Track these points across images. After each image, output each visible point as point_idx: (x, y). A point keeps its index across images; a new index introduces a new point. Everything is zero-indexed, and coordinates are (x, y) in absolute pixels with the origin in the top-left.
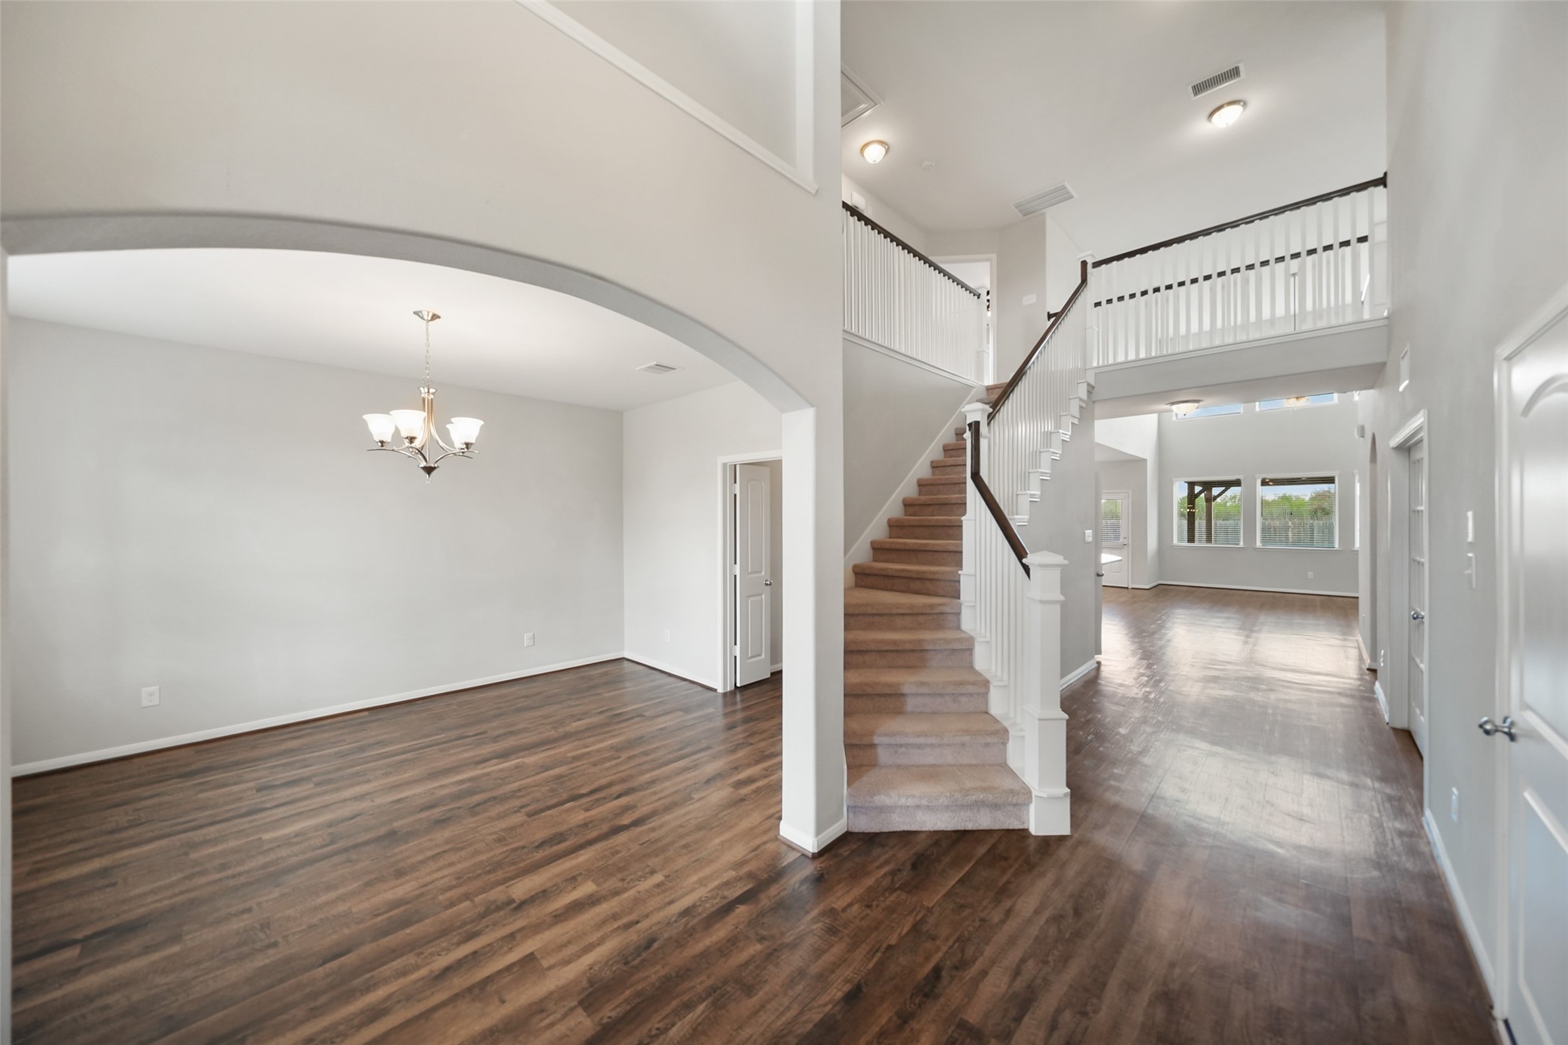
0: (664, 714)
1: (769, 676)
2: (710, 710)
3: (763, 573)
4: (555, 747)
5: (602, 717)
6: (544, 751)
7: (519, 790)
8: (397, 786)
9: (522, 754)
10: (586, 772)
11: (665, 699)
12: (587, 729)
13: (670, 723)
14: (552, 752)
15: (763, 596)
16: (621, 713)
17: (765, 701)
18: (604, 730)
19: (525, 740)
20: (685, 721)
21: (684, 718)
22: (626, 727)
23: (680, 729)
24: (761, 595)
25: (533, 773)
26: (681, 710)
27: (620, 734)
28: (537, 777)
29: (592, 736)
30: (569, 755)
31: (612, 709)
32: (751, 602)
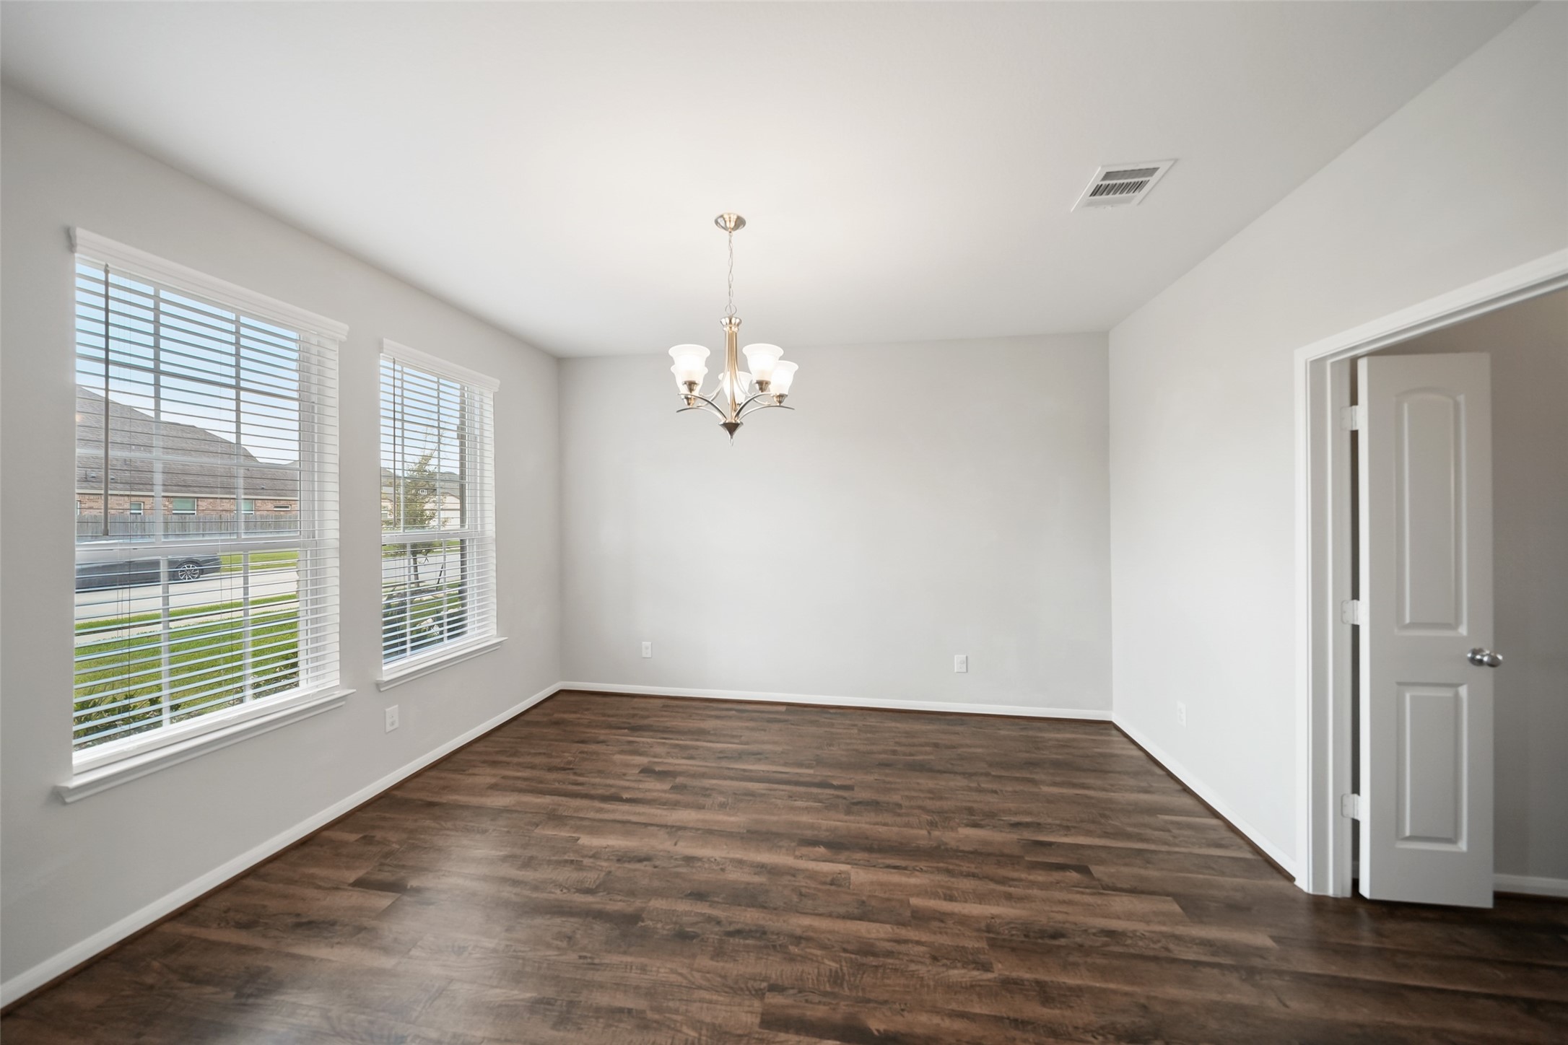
0: (1133, 891)
1: (1487, 902)
2: (1261, 939)
3: (1463, 630)
4: (905, 868)
5: (1013, 836)
6: (888, 867)
7: (798, 939)
8: (710, 832)
9: (858, 855)
10: (913, 967)
11: (1152, 847)
12: (975, 852)
13: (1141, 927)
14: (896, 878)
15: (1463, 691)
16: (1050, 844)
17: (1467, 995)
18: (1003, 872)
19: (881, 829)
20: (1178, 939)
21: (1180, 930)
22: (1043, 886)
23: (1155, 959)
24: (1456, 686)
25: (842, 910)
26: (1177, 897)
27: (1021, 899)
28: (840, 926)
29: (974, 876)
30: (914, 901)
31: (1038, 826)
32: (1413, 698)
